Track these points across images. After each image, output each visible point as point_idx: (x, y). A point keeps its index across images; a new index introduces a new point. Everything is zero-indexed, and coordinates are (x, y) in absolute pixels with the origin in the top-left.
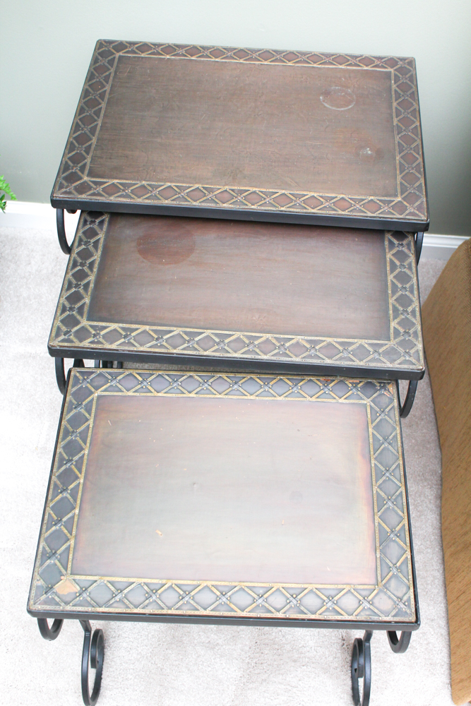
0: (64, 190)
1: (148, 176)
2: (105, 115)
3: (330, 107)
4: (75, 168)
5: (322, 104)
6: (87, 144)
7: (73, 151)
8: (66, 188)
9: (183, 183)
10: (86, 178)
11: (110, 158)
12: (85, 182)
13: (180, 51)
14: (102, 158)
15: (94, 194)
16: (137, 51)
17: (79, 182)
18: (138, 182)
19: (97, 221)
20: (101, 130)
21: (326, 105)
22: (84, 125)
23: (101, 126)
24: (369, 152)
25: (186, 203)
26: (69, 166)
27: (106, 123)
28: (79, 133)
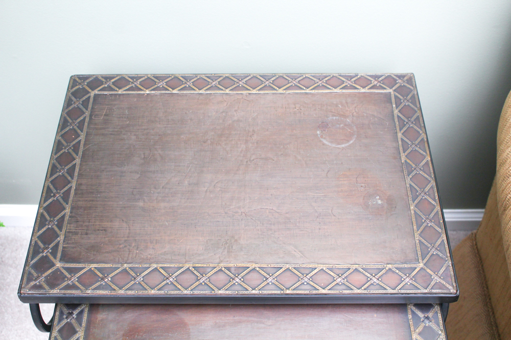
0: (32, 283)
1: (131, 256)
2: (80, 175)
3: (330, 144)
4: (46, 251)
5: (320, 141)
6: (60, 216)
7: (43, 228)
8: (36, 280)
9: (171, 263)
10: (59, 265)
11: (87, 234)
12: (58, 270)
13: (162, 84)
14: (76, 234)
15: (68, 287)
16: (113, 87)
17: (50, 271)
18: (119, 265)
19: (76, 312)
20: (76, 194)
21: (325, 142)
22: (57, 190)
23: (75, 190)
24: (380, 202)
25: (176, 292)
26: (40, 247)
27: (81, 184)
28: (50, 200)
